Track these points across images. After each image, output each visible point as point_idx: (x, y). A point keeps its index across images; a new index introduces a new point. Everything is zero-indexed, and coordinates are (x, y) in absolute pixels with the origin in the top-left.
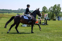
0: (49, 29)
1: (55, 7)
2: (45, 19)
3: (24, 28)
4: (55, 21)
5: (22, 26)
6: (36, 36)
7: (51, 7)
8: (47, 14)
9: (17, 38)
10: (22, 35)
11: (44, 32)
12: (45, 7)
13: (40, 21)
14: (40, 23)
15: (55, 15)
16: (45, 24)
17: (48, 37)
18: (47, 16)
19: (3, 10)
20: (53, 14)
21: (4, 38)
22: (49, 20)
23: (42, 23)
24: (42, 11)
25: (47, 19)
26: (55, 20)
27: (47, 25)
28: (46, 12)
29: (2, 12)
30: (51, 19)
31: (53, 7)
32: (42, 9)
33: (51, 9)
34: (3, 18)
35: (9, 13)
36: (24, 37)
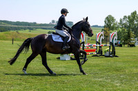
0: (119, 65)
1: (134, 17)
2: (111, 44)
3: (64, 64)
4: (133, 48)
5: (59, 58)
6: (90, 81)
7: (125, 17)
8: (115, 32)
9: (48, 86)
10: (59, 78)
11: (109, 73)
12: (110, 16)
13: (100, 47)
14: (100, 52)
15: (132, 34)
16: (110, 54)
17: (118, 85)
18: (116, 38)
19: (18, 23)
20: (129, 33)
21: (20, 85)
22: (121, 46)
23: (105, 52)
24: (104, 27)
25: (116, 44)
26: (133, 46)
27: (115, 56)
28: (113, 29)
29: (15, 29)
30: (124, 44)
31: (129, 17)
32: (105, 22)
33: (124, 22)
34: (18, 40)
35: (31, 29)
36: (63, 82)
